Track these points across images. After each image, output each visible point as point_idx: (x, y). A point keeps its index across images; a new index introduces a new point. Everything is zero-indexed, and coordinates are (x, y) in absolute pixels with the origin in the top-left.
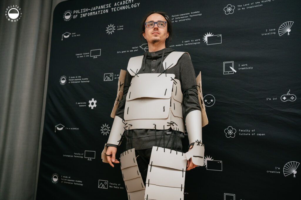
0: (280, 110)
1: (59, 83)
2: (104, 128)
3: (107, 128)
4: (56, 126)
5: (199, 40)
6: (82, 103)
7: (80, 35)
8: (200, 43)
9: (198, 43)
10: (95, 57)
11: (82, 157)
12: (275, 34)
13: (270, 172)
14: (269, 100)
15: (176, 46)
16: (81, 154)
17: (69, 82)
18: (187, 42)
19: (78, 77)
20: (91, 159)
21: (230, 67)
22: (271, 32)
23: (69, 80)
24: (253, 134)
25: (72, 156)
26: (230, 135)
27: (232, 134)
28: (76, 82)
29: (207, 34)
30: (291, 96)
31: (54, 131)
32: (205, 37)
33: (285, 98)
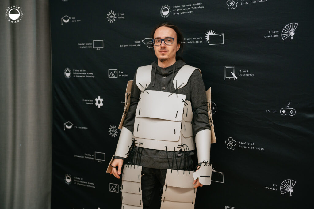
0: (278, 124)
1: (64, 76)
2: (112, 129)
3: (115, 129)
4: (64, 124)
5: (201, 38)
6: (88, 101)
7: (80, 21)
8: (202, 42)
9: (200, 42)
10: (98, 49)
11: (93, 159)
12: (278, 37)
13: (267, 188)
14: (268, 112)
16: (91, 156)
17: (74, 76)
18: (189, 39)
19: (82, 71)
20: (102, 161)
21: (232, 72)
22: (274, 34)
23: (74, 73)
24: (252, 148)
25: (83, 157)
27: (232, 146)
28: (81, 76)
29: (209, 32)
30: (290, 110)
31: (64, 129)
32: (207, 35)
33: (284, 112)
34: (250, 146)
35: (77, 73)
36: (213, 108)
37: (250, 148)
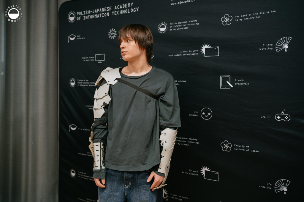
0: (274, 129)
1: (70, 85)
4: (70, 126)
5: (197, 51)
6: (91, 106)
7: (84, 38)
8: (197, 54)
9: (196, 54)
10: (100, 61)
12: (272, 49)
13: (262, 187)
14: (263, 117)
15: (175, 55)
17: (78, 85)
18: (185, 52)
19: (85, 80)
21: (227, 81)
22: (268, 47)
23: (78, 83)
24: (247, 150)
25: (86, 155)
26: (226, 149)
28: (84, 85)
29: (204, 45)
30: (285, 116)
31: (69, 131)
32: (202, 48)
33: (279, 117)
34: (245, 148)
35: (81, 83)
36: (209, 114)
37: (245, 150)
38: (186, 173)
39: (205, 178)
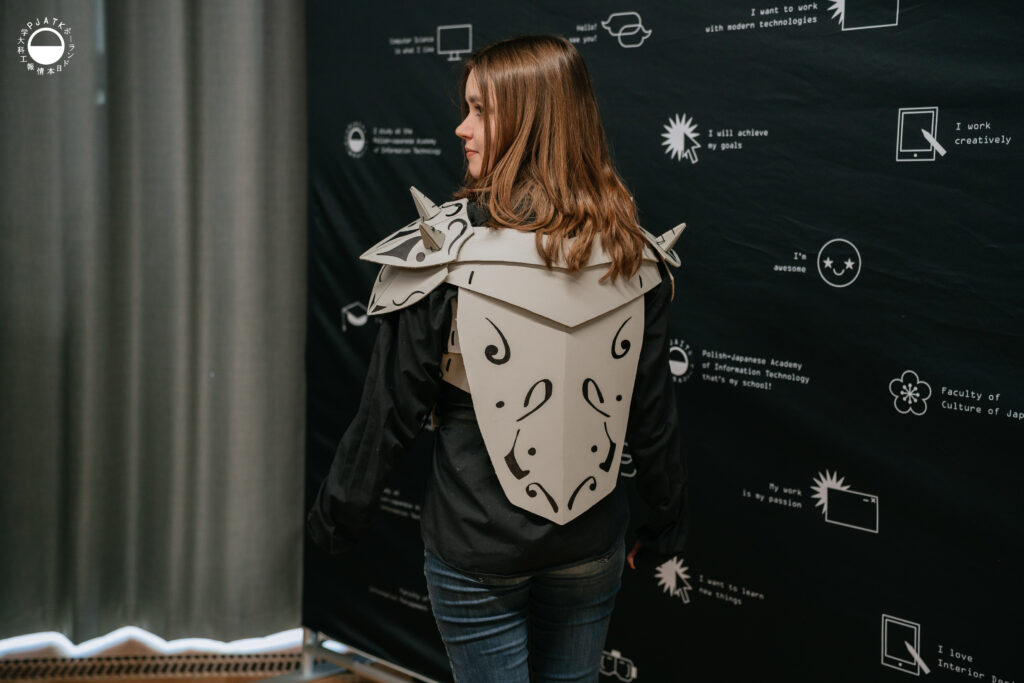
1: (345, 149)
4: (344, 310)
5: (815, 7)
8: (815, 20)
9: (809, 20)
10: (454, 55)
15: (730, 27)
18: (768, 12)
19: (402, 131)
21: (923, 131)
24: (991, 411)
26: (908, 406)
27: (915, 400)
28: (398, 151)
31: (341, 329)
34: (985, 404)
35: (387, 141)
36: (849, 264)
37: (985, 411)
38: (758, 496)
39: (827, 520)
